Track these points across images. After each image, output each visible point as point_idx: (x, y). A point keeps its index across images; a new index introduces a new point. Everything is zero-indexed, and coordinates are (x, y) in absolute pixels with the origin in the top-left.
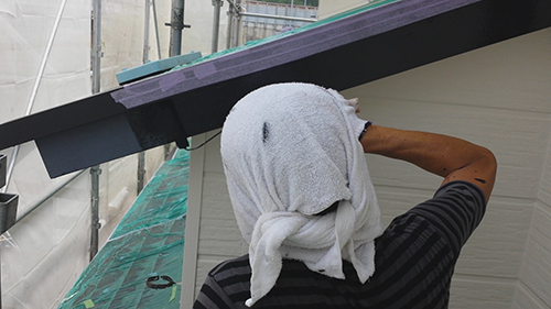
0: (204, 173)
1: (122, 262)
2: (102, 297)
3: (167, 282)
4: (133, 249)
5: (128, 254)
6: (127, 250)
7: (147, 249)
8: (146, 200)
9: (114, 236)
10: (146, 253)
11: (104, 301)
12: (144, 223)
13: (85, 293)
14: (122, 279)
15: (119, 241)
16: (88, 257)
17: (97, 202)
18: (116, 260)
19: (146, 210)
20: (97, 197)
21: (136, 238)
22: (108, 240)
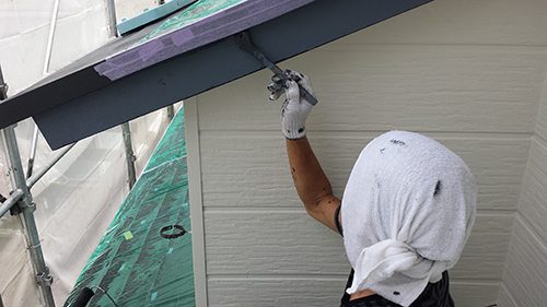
0: (199, 132)
1: (156, 194)
2: (139, 229)
3: (179, 231)
4: (166, 180)
5: (161, 186)
6: (161, 182)
7: (178, 180)
8: (176, 130)
9: (148, 168)
10: (178, 184)
11: (142, 232)
12: (175, 154)
13: (125, 225)
14: (157, 210)
15: (153, 173)
16: (128, 188)
17: (129, 137)
18: (151, 192)
19: (176, 140)
20: (128, 132)
21: (168, 169)
22: (143, 173)
